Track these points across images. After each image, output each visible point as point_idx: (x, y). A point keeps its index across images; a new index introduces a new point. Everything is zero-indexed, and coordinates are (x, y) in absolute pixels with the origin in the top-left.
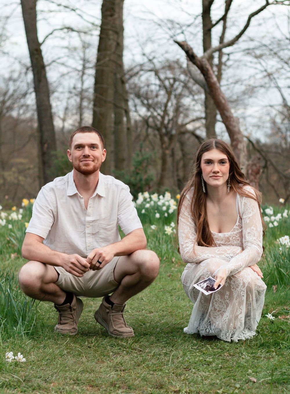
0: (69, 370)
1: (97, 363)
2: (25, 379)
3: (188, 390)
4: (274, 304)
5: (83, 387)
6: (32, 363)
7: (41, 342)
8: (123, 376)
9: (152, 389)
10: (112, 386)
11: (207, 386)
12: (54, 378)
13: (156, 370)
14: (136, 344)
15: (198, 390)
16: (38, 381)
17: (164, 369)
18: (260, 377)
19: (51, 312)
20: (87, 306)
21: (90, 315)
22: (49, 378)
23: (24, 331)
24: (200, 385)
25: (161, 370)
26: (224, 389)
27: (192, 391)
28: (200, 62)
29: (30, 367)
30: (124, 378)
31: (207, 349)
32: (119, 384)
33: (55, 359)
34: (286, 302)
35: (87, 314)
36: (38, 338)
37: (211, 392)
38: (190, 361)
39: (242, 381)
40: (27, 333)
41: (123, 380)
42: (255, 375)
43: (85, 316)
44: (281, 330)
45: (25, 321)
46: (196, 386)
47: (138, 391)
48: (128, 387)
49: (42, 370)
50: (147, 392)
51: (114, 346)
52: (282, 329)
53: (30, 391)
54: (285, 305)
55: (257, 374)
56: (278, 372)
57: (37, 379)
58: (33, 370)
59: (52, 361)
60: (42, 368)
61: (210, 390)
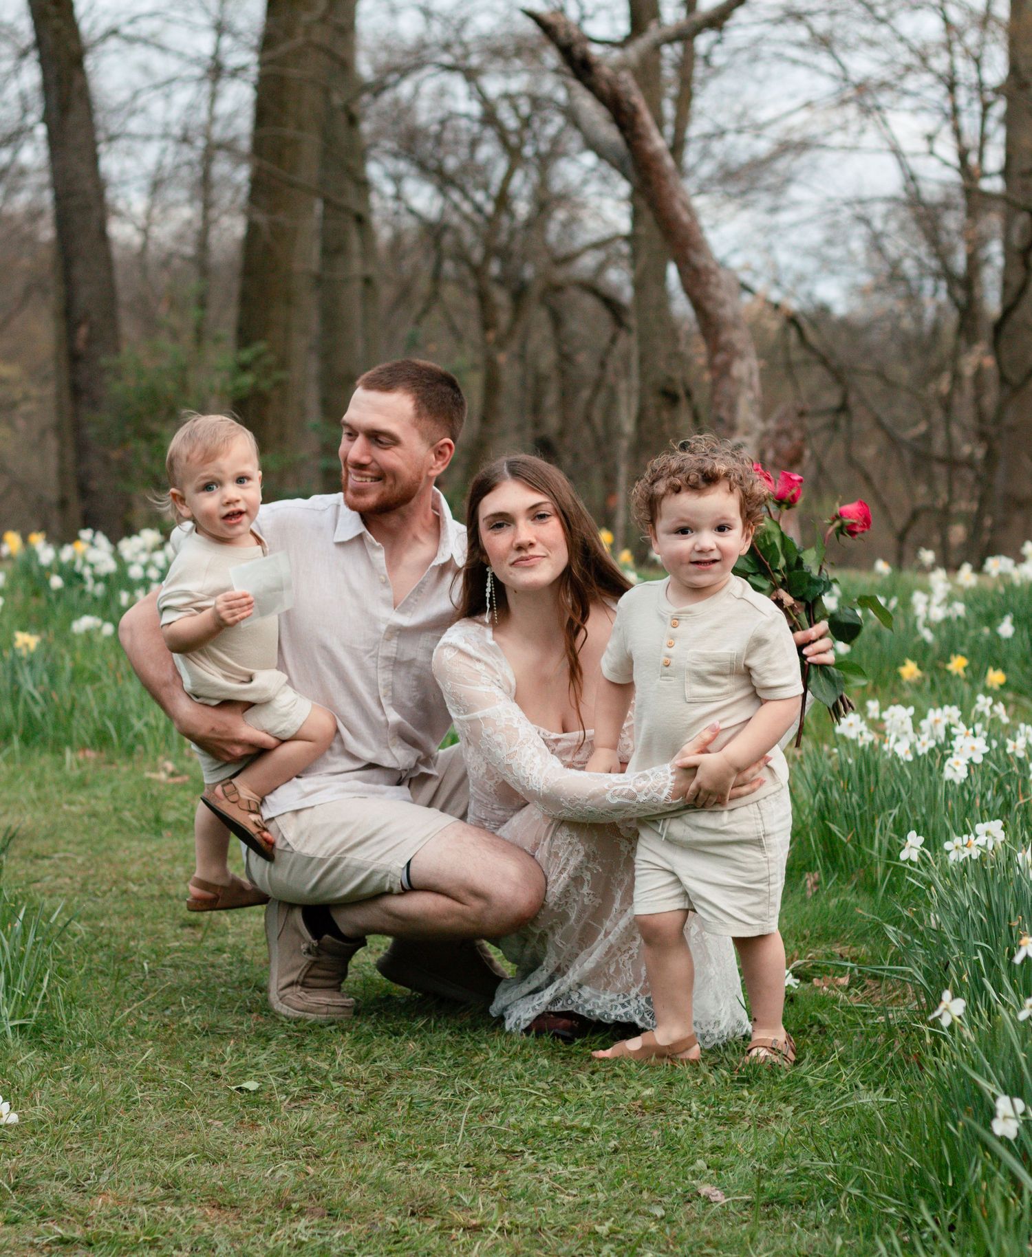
0: (151, 1151)
1: (235, 1129)
2: (18, 1183)
3: (506, 1222)
4: (804, 937)
5: (192, 1209)
6: (38, 1129)
7: (64, 1058)
8: (313, 1176)
9: (399, 1218)
10: (280, 1206)
11: (564, 1209)
12: (104, 1179)
13: (415, 1156)
14: (359, 1067)
15: (538, 1221)
16: (56, 1188)
17: (440, 1154)
18: (729, 1185)
19: (96, 951)
20: (213, 930)
21: (221, 961)
22: (89, 1179)
23: (12, 1018)
24: (544, 1206)
25: (430, 1156)
26: (614, 1222)
27: (517, 1227)
28: (609, 84)
29: (31, 1141)
30: (316, 1182)
31: (578, 1084)
32: (300, 1201)
33: (106, 1114)
34: (839, 931)
35: (211, 958)
36: (54, 1041)
37: (577, 1229)
38: (522, 1127)
39: (674, 1195)
40: (22, 1026)
41: (314, 1187)
42: (714, 1178)
43: (204, 966)
44: (815, 1027)
45: (15, 986)
46: (532, 1209)
47: (356, 1224)
48: (327, 1212)
49: (67, 1150)
50: (384, 1226)
51: (292, 1073)
52: (820, 1021)
53: (32, 1218)
54: (837, 942)
55: (722, 1173)
56: (785, 1166)
57: (54, 1183)
58: (41, 1153)
59: (98, 1122)
60: (69, 1146)
61: (572, 1224)
